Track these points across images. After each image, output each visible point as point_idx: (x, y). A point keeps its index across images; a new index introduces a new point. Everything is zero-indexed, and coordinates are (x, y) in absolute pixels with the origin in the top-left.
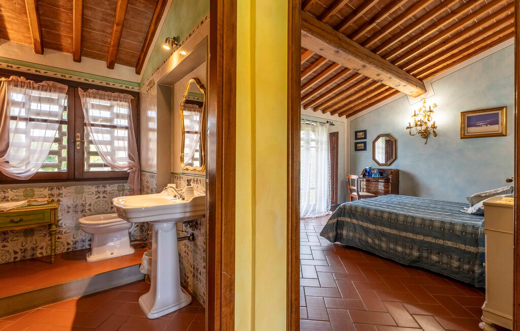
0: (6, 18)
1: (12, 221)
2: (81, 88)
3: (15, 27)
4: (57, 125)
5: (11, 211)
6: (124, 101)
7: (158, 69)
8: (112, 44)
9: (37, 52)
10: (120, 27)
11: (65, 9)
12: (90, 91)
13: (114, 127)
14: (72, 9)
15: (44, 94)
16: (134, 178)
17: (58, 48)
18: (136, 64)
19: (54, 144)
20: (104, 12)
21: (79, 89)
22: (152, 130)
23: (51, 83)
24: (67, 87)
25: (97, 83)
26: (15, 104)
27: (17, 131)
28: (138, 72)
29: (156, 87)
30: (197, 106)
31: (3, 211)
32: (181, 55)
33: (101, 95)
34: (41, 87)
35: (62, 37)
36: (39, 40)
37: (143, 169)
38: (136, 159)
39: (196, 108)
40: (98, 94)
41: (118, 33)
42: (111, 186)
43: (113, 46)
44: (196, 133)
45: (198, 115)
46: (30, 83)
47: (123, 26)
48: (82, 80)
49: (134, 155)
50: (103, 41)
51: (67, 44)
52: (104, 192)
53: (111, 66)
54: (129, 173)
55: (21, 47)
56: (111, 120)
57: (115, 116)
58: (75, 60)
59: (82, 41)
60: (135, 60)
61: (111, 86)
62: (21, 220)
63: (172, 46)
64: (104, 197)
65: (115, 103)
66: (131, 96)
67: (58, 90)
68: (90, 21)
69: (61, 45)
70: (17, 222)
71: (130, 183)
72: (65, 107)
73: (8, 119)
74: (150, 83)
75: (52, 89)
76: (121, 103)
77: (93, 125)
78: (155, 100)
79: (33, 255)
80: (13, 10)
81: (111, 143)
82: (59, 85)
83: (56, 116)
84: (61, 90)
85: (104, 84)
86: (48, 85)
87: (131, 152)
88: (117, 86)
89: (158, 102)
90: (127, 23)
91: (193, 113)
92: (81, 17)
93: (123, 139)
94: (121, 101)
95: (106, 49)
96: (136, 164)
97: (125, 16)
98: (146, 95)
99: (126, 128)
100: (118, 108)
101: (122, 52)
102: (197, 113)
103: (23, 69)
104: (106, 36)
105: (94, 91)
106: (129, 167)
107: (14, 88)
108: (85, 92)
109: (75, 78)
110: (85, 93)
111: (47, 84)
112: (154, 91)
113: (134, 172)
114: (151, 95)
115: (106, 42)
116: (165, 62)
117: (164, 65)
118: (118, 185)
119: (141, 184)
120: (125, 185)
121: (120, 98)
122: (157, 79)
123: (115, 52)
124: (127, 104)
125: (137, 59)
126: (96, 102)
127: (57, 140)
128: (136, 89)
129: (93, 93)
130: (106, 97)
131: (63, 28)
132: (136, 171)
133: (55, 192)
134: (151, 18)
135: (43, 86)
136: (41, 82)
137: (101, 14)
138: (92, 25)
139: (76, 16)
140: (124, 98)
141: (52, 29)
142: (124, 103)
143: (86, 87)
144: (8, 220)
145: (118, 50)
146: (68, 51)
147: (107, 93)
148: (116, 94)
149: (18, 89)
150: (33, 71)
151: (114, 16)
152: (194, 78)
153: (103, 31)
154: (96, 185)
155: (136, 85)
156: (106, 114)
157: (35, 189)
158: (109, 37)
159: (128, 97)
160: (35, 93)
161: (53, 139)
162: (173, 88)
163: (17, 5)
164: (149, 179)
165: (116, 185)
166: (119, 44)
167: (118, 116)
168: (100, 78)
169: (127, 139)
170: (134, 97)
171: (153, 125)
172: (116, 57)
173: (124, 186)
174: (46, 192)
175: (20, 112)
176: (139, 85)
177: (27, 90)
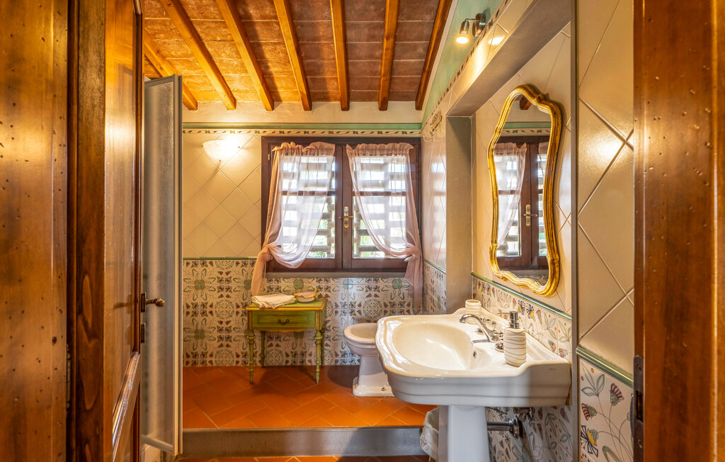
0: (275, 75)
1: (280, 322)
2: (350, 145)
3: (284, 83)
4: (325, 198)
5: (279, 309)
6: (399, 154)
7: (448, 90)
8: (383, 72)
9: (305, 109)
10: (391, 40)
11: (326, 40)
12: (360, 146)
13: (388, 194)
14: (332, 37)
15: (313, 160)
16: (414, 269)
17: (325, 98)
18: (415, 95)
19: (322, 221)
20: (370, 24)
21: (348, 146)
22: (440, 194)
23: (318, 144)
24: (333, 146)
25: (367, 134)
26: (286, 175)
27: (288, 207)
28: (419, 107)
29: (444, 123)
30: (514, 145)
31: (271, 308)
32: (490, 47)
33: (372, 150)
34: (309, 152)
35: (328, 81)
36: (305, 92)
37: (426, 257)
38: (417, 242)
39: (511, 148)
40: (368, 149)
41: (390, 52)
42: (385, 280)
43: (384, 75)
44: (512, 192)
45: (515, 160)
46: (298, 148)
47: (395, 38)
48: (351, 134)
49: (414, 234)
50: (372, 72)
51: (334, 89)
52: (376, 288)
53: (383, 107)
54: (407, 262)
55: (291, 107)
56: (384, 184)
57: (389, 177)
58: (343, 109)
59: (348, 80)
60: (413, 90)
61: (384, 135)
62: (287, 322)
63: (474, 34)
64: (376, 296)
65: (389, 158)
66: (409, 144)
67: (325, 152)
68: (355, 46)
69: (327, 93)
70: (284, 324)
71: (409, 277)
72: (333, 172)
73: (280, 195)
74: (435, 118)
75: (320, 152)
76: (396, 157)
77: (362, 194)
78: (443, 145)
79: (303, 362)
80: (278, 63)
81: (384, 217)
82: (327, 145)
83: (324, 185)
84: (328, 152)
85: (375, 134)
86: (316, 147)
87: (410, 230)
88: (392, 134)
89: (447, 149)
90: (401, 31)
91: (507, 157)
92: (342, 43)
93: (398, 209)
94: (396, 155)
95: (376, 83)
96: (417, 248)
97: (397, 19)
98: (429, 139)
99: (403, 194)
100: (393, 165)
101: (397, 81)
102: (513, 157)
103: (294, 133)
104: (375, 63)
105: (364, 145)
106: (407, 253)
107: (285, 157)
108: (353, 149)
109: (343, 134)
110: (354, 151)
111: (314, 146)
112: (442, 131)
113: (414, 261)
114: (437, 138)
115: (375, 73)
116: (459, 74)
117: (456, 81)
118: (393, 279)
119: (424, 281)
120: (402, 279)
121: (395, 150)
122: (445, 109)
123: (387, 82)
124: (404, 157)
125: (416, 86)
126: (366, 160)
127: (325, 216)
128: (416, 134)
129: (362, 149)
130: (378, 152)
131: (326, 69)
132: (416, 259)
133: (323, 284)
134: (436, 7)
135: (311, 149)
136: (308, 145)
137: (366, 31)
138: (357, 51)
139: (337, 44)
140: (400, 150)
141: (316, 74)
142: (400, 157)
143: (354, 142)
144: (276, 319)
145: (391, 79)
146: (336, 100)
147: (378, 146)
148: (390, 145)
149: (289, 157)
150: (302, 134)
151: (382, 26)
152: (522, 87)
153: (371, 57)
154: (366, 277)
155: (417, 126)
156: (378, 176)
157: (304, 280)
158: (379, 63)
159: (406, 147)
160: (304, 159)
161: (321, 215)
162: (474, 119)
163: (281, 54)
164: (435, 279)
165: (391, 280)
166: (391, 70)
167: (392, 177)
168: (371, 126)
169: (404, 209)
170: (414, 145)
171: (441, 185)
172: (389, 92)
173: (400, 281)
174: (314, 284)
175: (290, 185)
176: (420, 126)
177: (297, 157)
